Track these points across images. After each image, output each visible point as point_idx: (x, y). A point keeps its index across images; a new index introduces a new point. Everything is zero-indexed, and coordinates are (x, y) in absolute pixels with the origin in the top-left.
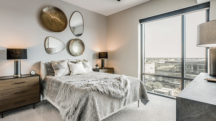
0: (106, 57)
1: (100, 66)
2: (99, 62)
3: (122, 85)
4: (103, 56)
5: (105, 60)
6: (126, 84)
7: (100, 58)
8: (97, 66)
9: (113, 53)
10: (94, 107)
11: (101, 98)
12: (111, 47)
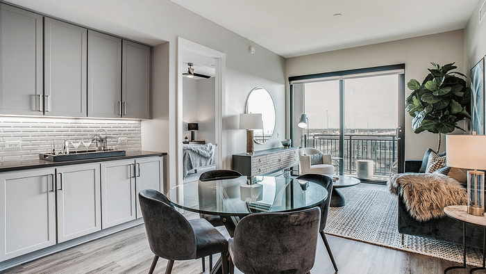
0: (197, 129)
1: (190, 139)
2: (189, 134)
3: (208, 149)
4: (193, 127)
5: (196, 131)
6: (211, 149)
7: (189, 129)
8: (186, 138)
9: (204, 124)
10: (190, 159)
11: (193, 155)
12: (202, 118)
